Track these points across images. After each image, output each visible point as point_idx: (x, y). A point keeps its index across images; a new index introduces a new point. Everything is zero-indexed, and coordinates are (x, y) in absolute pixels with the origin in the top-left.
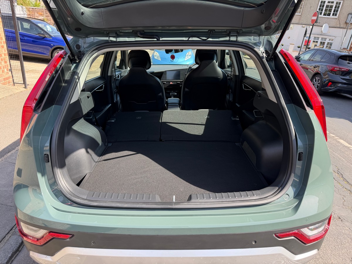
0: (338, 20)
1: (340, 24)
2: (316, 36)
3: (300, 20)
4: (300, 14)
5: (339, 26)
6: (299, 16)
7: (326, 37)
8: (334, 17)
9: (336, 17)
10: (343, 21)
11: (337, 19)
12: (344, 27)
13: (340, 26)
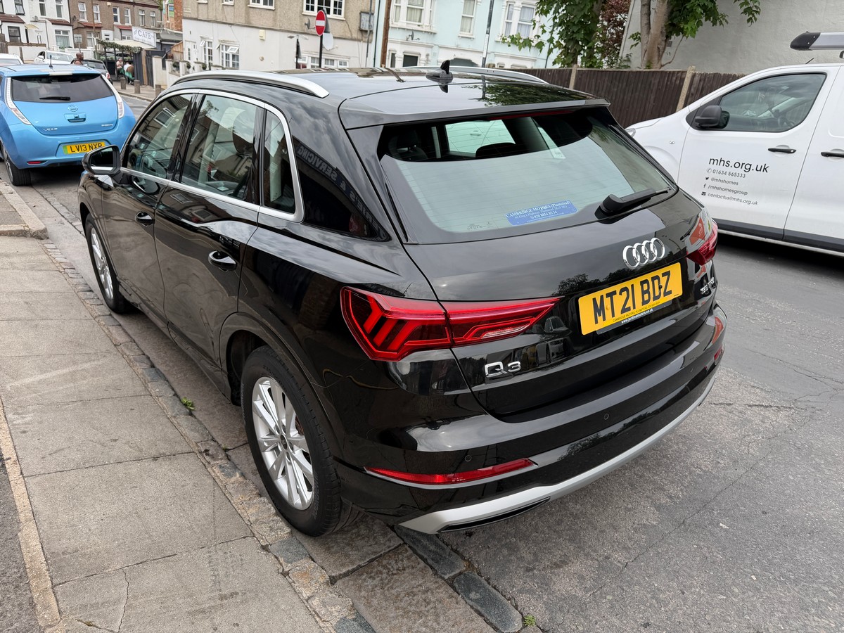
0: (344, 24)
1: (350, 31)
2: (314, 56)
3: (275, 20)
4: (272, 8)
5: (349, 35)
6: (272, 12)
7: (333, 58)
8: (337, 16)
9: (341, 17)
10: (355, 27)
11: (343, 20)
12: (360, 37)
13: (352, 35)
